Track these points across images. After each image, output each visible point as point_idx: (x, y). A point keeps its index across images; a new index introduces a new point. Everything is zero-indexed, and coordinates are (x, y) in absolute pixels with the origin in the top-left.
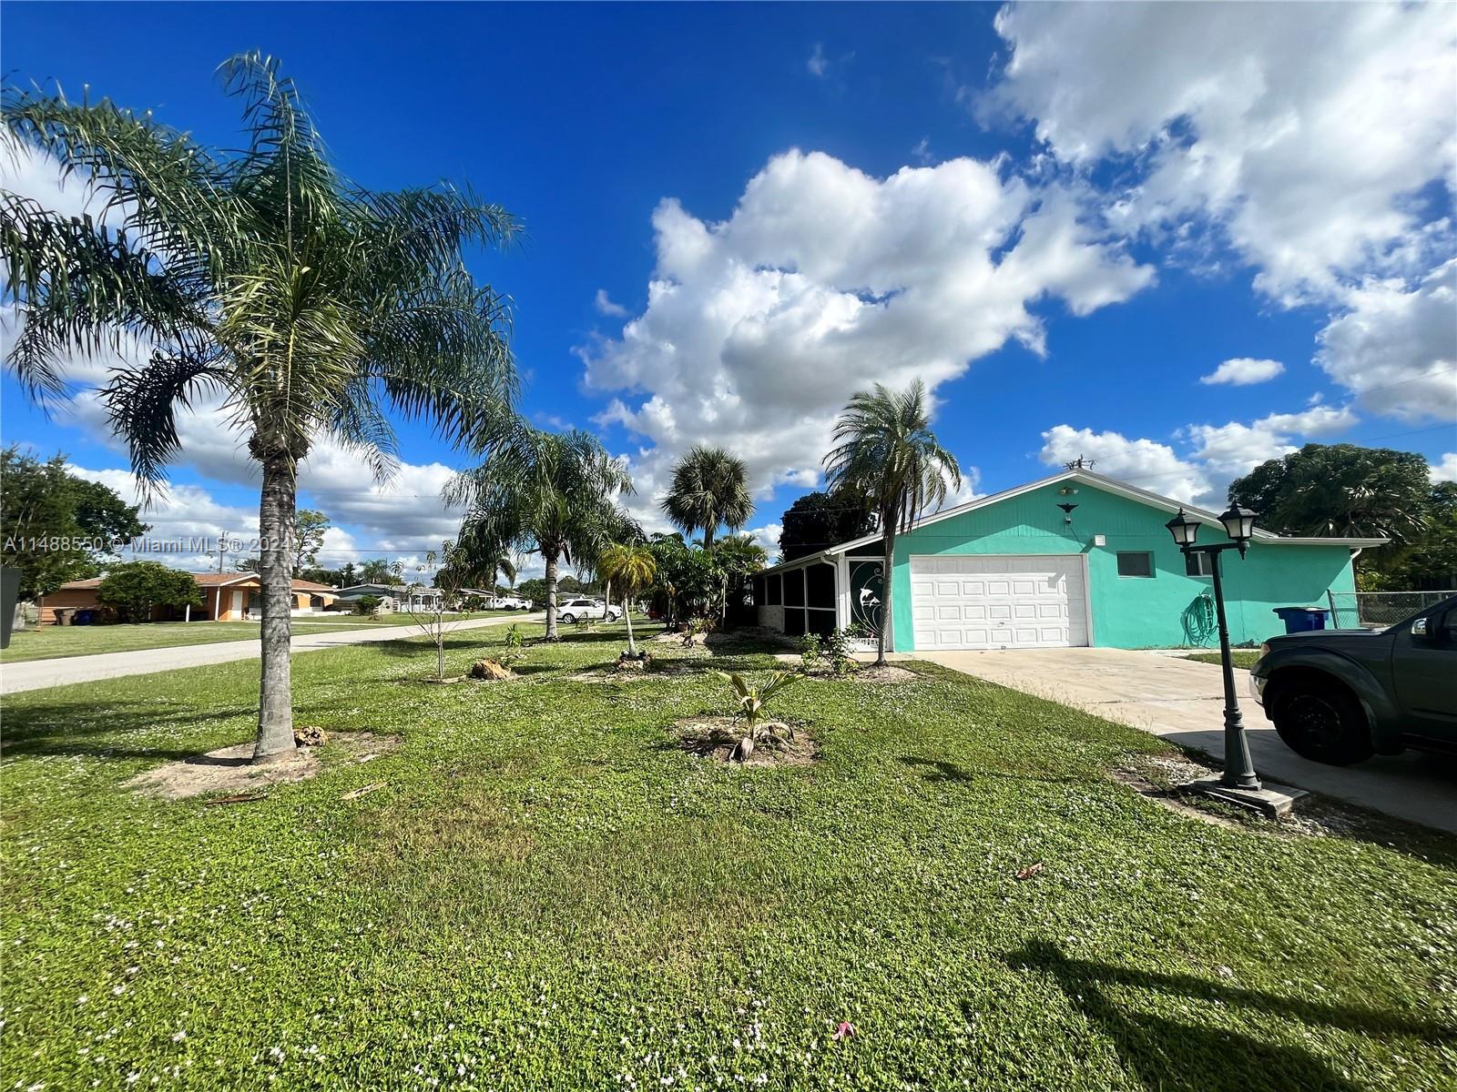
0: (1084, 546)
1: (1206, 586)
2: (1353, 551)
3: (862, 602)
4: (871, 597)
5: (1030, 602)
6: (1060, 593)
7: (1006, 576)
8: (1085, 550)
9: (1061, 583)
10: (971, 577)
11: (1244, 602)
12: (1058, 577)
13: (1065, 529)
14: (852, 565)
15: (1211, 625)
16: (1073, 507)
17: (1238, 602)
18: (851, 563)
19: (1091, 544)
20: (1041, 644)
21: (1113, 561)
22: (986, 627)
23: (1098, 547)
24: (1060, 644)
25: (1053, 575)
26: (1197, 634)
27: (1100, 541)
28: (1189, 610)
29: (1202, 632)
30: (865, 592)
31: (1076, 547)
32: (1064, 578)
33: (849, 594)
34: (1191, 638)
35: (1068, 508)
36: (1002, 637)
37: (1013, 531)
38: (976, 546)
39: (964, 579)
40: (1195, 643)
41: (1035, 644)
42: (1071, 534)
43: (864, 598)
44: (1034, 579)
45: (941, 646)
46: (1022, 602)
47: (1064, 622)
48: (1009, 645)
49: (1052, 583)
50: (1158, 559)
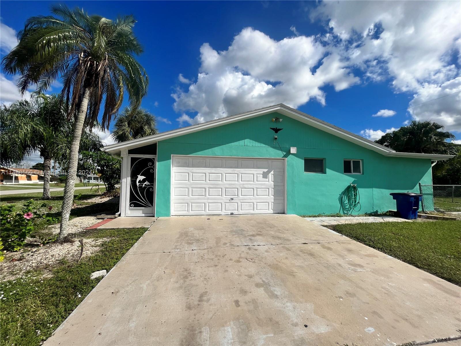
0: (285, 153)
1: (354, 179)
2: (433, 163)
3: (138, 184)
4: (144, 181)
5: (252, 186)
6: (270, 181)
7: (237, 170)
8: (285, 156)
9: (271, 176)
10: (213, 170)
11: (374, 189)
12: (268, 172)
13: (274, 143)
14: (133, 160)
15: (355, 202)
16: (279, 130)
17: (372, 189)
18: (132, 158)
19: (288, 153)
20: (256, 211)
21: (302, 162)
22: (221, 201)
23: (293, 154)
24: (267, 211)
25: (266, 170)
26: (347, 207)
27: (293, 150)
28: (344, 193)
29: (350, 205)
30: (140, 178)
31: (280, 154)
32: (272, 172)
33: (129, 179)
34: (343, 209)
35: (276, 130)
36: (231, 208)
37: (241, 142)
38: (217, 151)
39: (209, 171)
40: (345, 212)
41: (252, 212)
42: (277, 146)
43: (140, 182)
44: (255, 172)
45: (191, 213)
46: (246, 186)
47: (271, 198)
48: (235, 212)
49: (265, 175)
50: (327, 162)
